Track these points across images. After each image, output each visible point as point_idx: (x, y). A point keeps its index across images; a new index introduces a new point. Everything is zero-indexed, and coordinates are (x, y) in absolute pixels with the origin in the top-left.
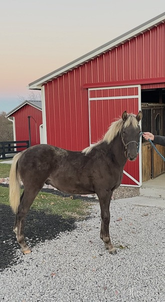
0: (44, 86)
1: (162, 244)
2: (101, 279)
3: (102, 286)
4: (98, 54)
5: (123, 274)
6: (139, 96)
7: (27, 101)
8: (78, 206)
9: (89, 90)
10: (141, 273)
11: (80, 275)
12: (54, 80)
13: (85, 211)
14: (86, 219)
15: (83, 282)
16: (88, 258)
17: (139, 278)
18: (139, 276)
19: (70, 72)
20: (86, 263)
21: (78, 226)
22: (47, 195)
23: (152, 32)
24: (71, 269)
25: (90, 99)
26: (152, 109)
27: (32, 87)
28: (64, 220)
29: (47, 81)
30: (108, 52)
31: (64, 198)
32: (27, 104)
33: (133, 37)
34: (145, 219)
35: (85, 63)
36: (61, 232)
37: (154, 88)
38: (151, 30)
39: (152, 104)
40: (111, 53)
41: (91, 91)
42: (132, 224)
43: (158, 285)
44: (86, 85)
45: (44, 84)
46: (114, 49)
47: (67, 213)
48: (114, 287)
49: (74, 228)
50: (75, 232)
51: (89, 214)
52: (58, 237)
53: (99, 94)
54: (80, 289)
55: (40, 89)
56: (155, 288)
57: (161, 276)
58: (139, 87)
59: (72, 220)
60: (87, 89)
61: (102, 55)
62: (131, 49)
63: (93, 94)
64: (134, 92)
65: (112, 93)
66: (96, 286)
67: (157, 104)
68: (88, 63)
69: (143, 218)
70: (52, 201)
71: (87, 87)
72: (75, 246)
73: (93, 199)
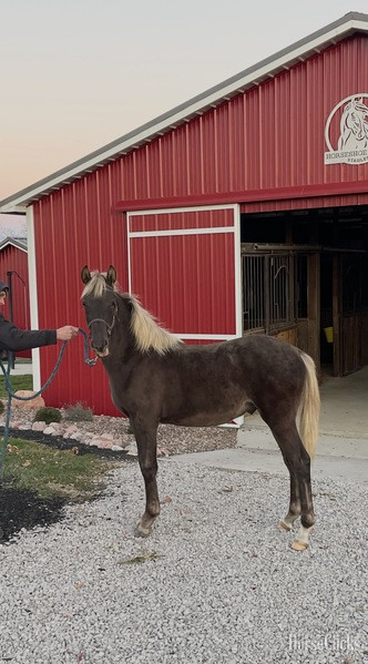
0: (31, 207)
1: (241, 555)
2: (79, 634)
3: (77, 650)
4: (148, 138)
5: (130, 625)
6: (236, 229)
7: (9, 239)
8: (81, 470)
9: (129, 214)
10: (171, 623)
11: (34, 626)
12: (54, 192)
13: (95, 481)
14: (91, 500)
15: (37, 643)
16: (66, 588)
17: (164, 635)
18: (165, 629)
19: (88, 175)
20: (58, 599)
21: (68, 514)
22: (21, 446)
23: (263, 89)
24: (18, 613)
25: (131, 235)
26: (266, 256)
27: (5, 208)
28: (40, 501)
29: (39, 195)
30: (168, 132)
31: (58, 452)
32: (9, 245)
33: (221, 99)
34: (222, 499)
35: (119, 157)
36: (23, 529)
37: (267, 210)
38: (262, 84)
39: (267, 246)
40: (176, 135)
41: (133, 217)
42: (189, 511)
43: (201, 650)
44: (122, 203)
45: (32, 202)
46: (181, 126)
47: (51, 485)
48: (102, 654)
49: (57, 518)
50: (56, 529)
51: (103, 487)
52: (15, 539)
53: (150, 223)
54: (24, 657)
55: (24, 214)
56: (192, 656)
57: (216, 628)
58: (236, 208)
59: (58, 502)
60: (125, 213)
61: (155, 139)
62: (218, 128)
63: (138, 224)
64: (224, 219)
65: (177, 222)
66: (63, 650)
67: (281, 247)
68: (127, 156)
69: (219, 496)
70: (30, 458)
71: (124, 208)
72: (44, 560)
73: (123, 455)
